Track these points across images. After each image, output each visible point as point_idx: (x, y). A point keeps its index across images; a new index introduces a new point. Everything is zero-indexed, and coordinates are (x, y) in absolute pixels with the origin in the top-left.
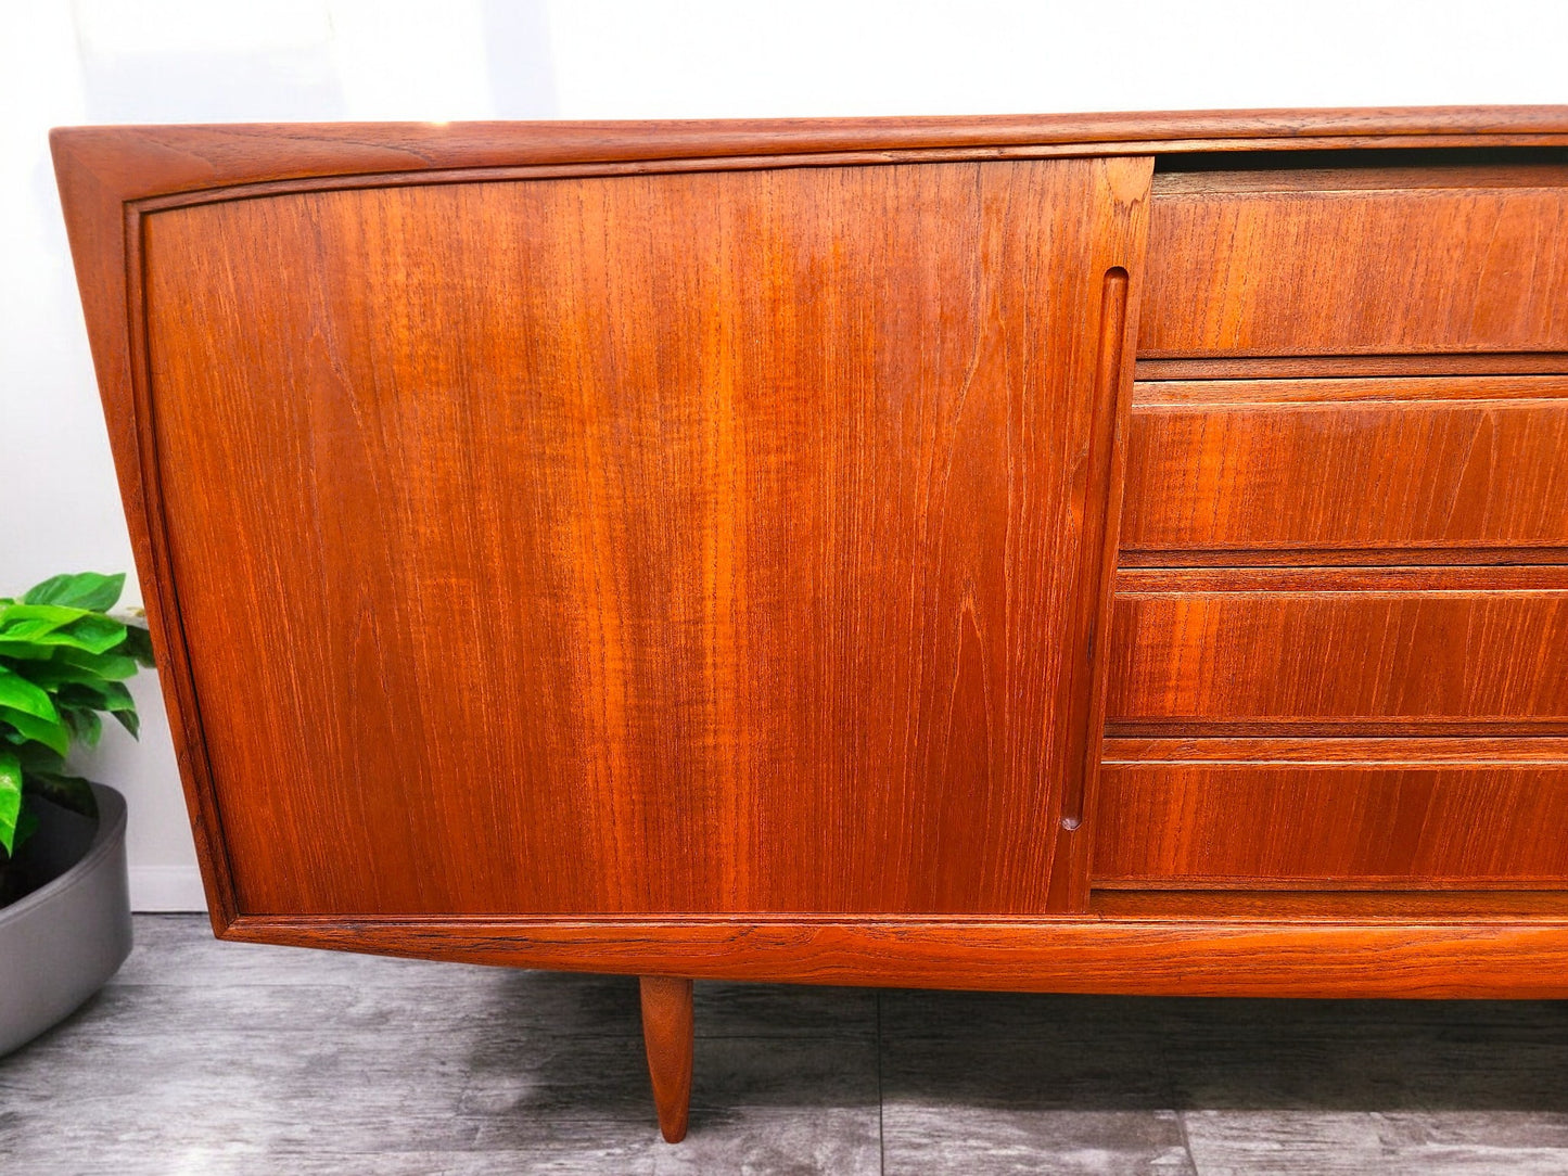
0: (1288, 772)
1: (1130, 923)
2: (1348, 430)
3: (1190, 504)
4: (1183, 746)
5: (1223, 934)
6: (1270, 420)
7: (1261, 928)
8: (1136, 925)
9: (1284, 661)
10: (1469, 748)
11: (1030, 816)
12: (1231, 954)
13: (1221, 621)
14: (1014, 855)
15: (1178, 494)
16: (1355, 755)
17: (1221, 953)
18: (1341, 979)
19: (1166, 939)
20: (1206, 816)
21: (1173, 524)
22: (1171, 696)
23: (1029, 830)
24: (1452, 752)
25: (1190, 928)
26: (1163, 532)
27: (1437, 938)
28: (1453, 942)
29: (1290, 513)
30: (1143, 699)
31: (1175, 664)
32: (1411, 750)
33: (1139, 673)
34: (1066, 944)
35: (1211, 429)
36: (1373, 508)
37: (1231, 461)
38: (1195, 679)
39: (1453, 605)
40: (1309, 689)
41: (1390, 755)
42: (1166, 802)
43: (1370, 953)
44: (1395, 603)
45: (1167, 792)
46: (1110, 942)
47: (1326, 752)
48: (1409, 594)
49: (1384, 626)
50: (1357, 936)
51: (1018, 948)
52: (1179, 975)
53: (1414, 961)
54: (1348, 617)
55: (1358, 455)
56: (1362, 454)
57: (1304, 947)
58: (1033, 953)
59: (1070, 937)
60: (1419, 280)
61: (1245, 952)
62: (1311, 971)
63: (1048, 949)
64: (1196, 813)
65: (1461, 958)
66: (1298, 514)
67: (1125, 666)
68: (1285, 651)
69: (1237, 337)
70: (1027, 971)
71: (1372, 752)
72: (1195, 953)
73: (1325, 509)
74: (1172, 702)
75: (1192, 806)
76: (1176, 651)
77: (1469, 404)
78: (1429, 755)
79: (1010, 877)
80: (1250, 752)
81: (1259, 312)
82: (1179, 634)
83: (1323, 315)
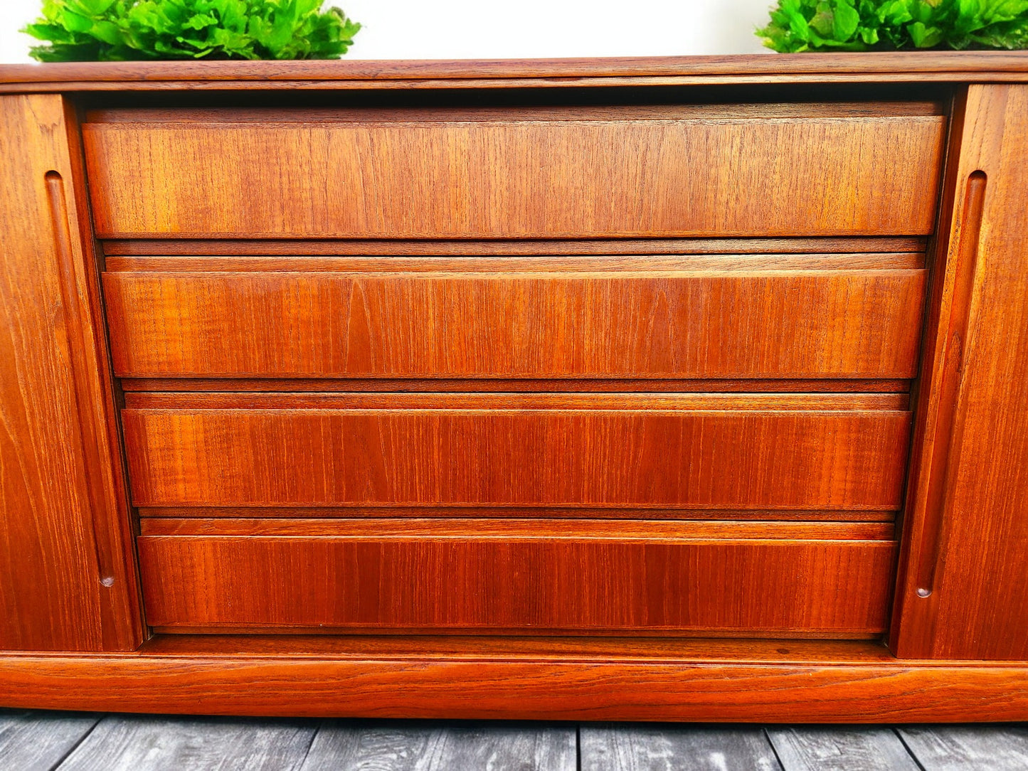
0: (275, 544)
1: (161, 658)
2: (261, 292)
3: (163, 344)
4: (205, 524)
5: (228, 667)
6: (205, 284)
7: (255, 661)
8: (166, 660)
9: (256, 460)
10: (408, 527)
11: (76, 575)
12: (234, 681)
13: (205, 431)
14: (71, 605)
15: (154, 337)
16: (329, 532)
17: (227, 681)
18: (318, 701)
19: (186, 671)
20: (223, 577)
21: (154, 359)
22: (181, 486)
23: (78, 587)
24: (397, 529)
25: (204, 661)
26: (148, 364)
27: (382, 669)
28: (395, 673)
29: (235, 351)
30: (161, 489)
31: (179, 462)
32: (367, 528)
33: (155, 469)
34: (113, 674)
35: (166, 290)
36: (292, 349)
37: (185, 314)
38: (195, 474)
39: (366, 420)
40: (278, 481)
41: (353, 532)
42: (193, 566)
43: (333, 681)
44: (325, 419)
45: (191, 558)
46: (145, 672)
47: (305, 530)
48: (334, 412)
49: (321, 436)
50: (324, 667)
51: (78, 677)
52: (199, 698)
53: (367, 688)
54: (294, 428)
55: (272, 311)
56: (275, 308)
57: (286, 676)
58: (89, 681)
59: (115, 668)
60: (286, 187)
61: (245, 680)
62: (295, 695)
63: (100, 678)
64: (215, 575)
65: (402, 685)
66: (240, 352)
67: (143, 464)
68: (256, 454)
69: (170, 225)
70: (87, 695)
71: (341, 529)
72: (207, 681)
73: (258, 349)
74: (183, 491)
75: (212, 570)
76: (178, 453)
77: (342, 275)
78: (381, 532)
79: (71, 621)
80: (254, 529)
81: (180, 207)
82: (177, 440)
83: (225, 210)
